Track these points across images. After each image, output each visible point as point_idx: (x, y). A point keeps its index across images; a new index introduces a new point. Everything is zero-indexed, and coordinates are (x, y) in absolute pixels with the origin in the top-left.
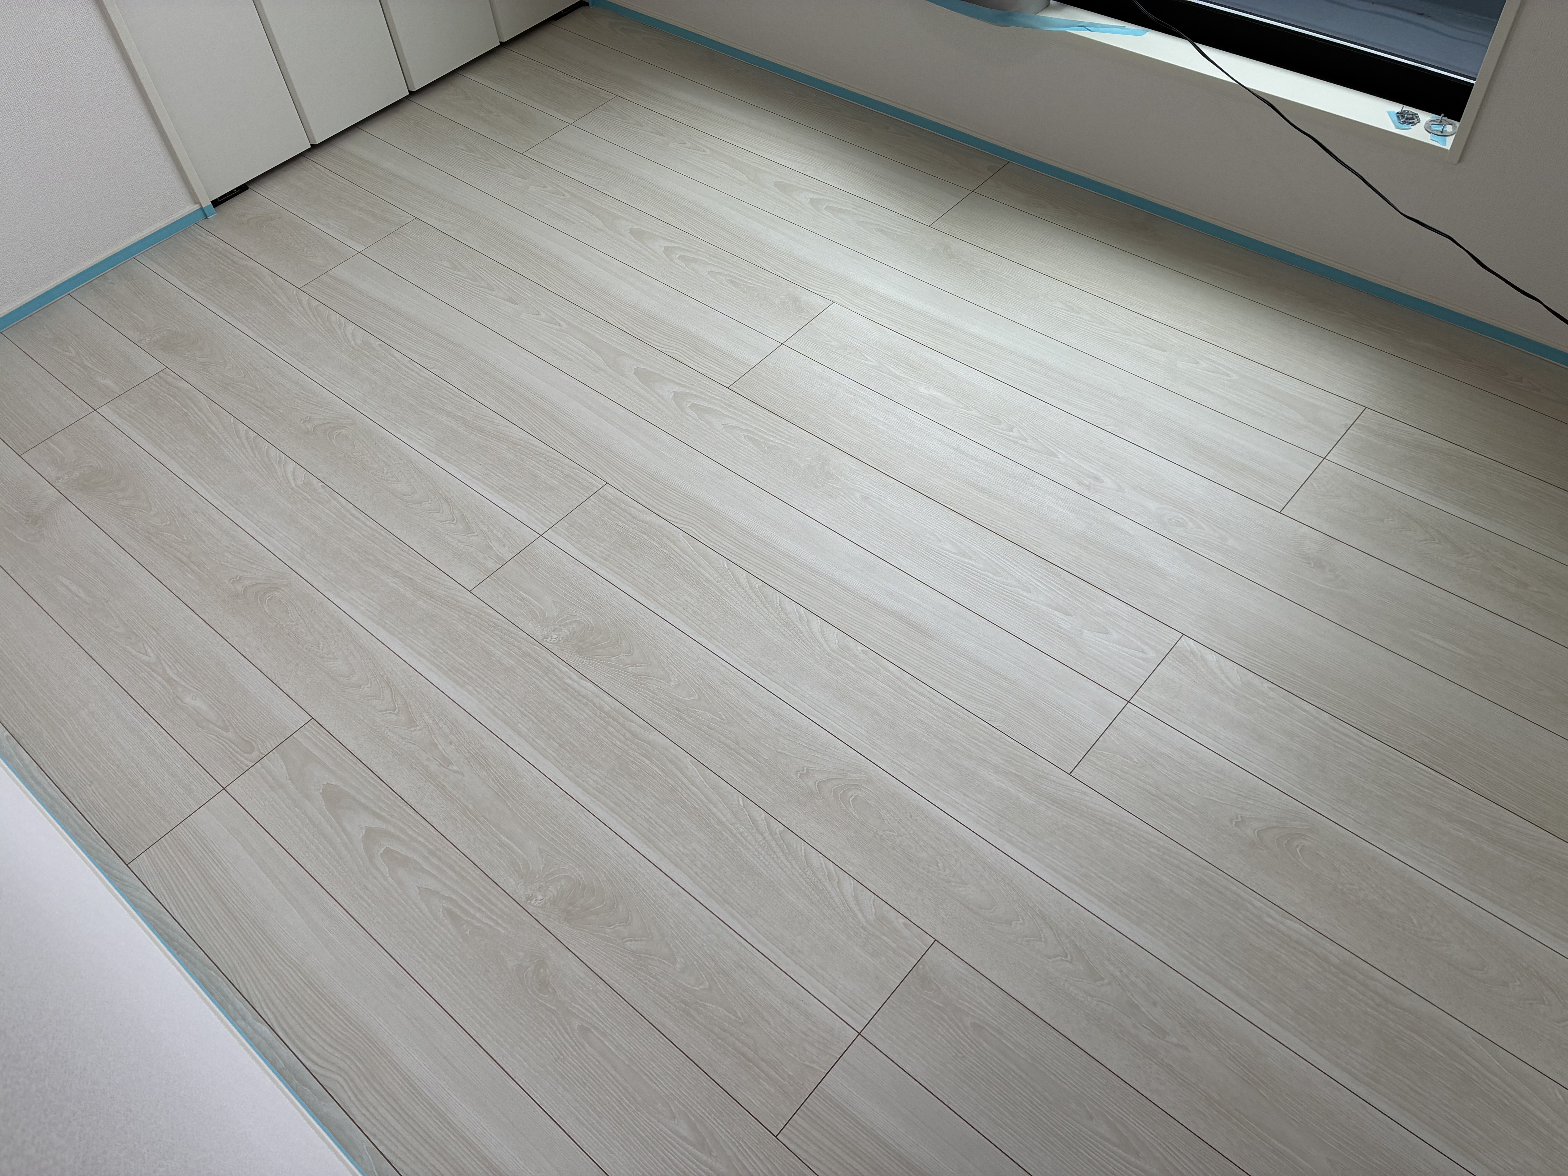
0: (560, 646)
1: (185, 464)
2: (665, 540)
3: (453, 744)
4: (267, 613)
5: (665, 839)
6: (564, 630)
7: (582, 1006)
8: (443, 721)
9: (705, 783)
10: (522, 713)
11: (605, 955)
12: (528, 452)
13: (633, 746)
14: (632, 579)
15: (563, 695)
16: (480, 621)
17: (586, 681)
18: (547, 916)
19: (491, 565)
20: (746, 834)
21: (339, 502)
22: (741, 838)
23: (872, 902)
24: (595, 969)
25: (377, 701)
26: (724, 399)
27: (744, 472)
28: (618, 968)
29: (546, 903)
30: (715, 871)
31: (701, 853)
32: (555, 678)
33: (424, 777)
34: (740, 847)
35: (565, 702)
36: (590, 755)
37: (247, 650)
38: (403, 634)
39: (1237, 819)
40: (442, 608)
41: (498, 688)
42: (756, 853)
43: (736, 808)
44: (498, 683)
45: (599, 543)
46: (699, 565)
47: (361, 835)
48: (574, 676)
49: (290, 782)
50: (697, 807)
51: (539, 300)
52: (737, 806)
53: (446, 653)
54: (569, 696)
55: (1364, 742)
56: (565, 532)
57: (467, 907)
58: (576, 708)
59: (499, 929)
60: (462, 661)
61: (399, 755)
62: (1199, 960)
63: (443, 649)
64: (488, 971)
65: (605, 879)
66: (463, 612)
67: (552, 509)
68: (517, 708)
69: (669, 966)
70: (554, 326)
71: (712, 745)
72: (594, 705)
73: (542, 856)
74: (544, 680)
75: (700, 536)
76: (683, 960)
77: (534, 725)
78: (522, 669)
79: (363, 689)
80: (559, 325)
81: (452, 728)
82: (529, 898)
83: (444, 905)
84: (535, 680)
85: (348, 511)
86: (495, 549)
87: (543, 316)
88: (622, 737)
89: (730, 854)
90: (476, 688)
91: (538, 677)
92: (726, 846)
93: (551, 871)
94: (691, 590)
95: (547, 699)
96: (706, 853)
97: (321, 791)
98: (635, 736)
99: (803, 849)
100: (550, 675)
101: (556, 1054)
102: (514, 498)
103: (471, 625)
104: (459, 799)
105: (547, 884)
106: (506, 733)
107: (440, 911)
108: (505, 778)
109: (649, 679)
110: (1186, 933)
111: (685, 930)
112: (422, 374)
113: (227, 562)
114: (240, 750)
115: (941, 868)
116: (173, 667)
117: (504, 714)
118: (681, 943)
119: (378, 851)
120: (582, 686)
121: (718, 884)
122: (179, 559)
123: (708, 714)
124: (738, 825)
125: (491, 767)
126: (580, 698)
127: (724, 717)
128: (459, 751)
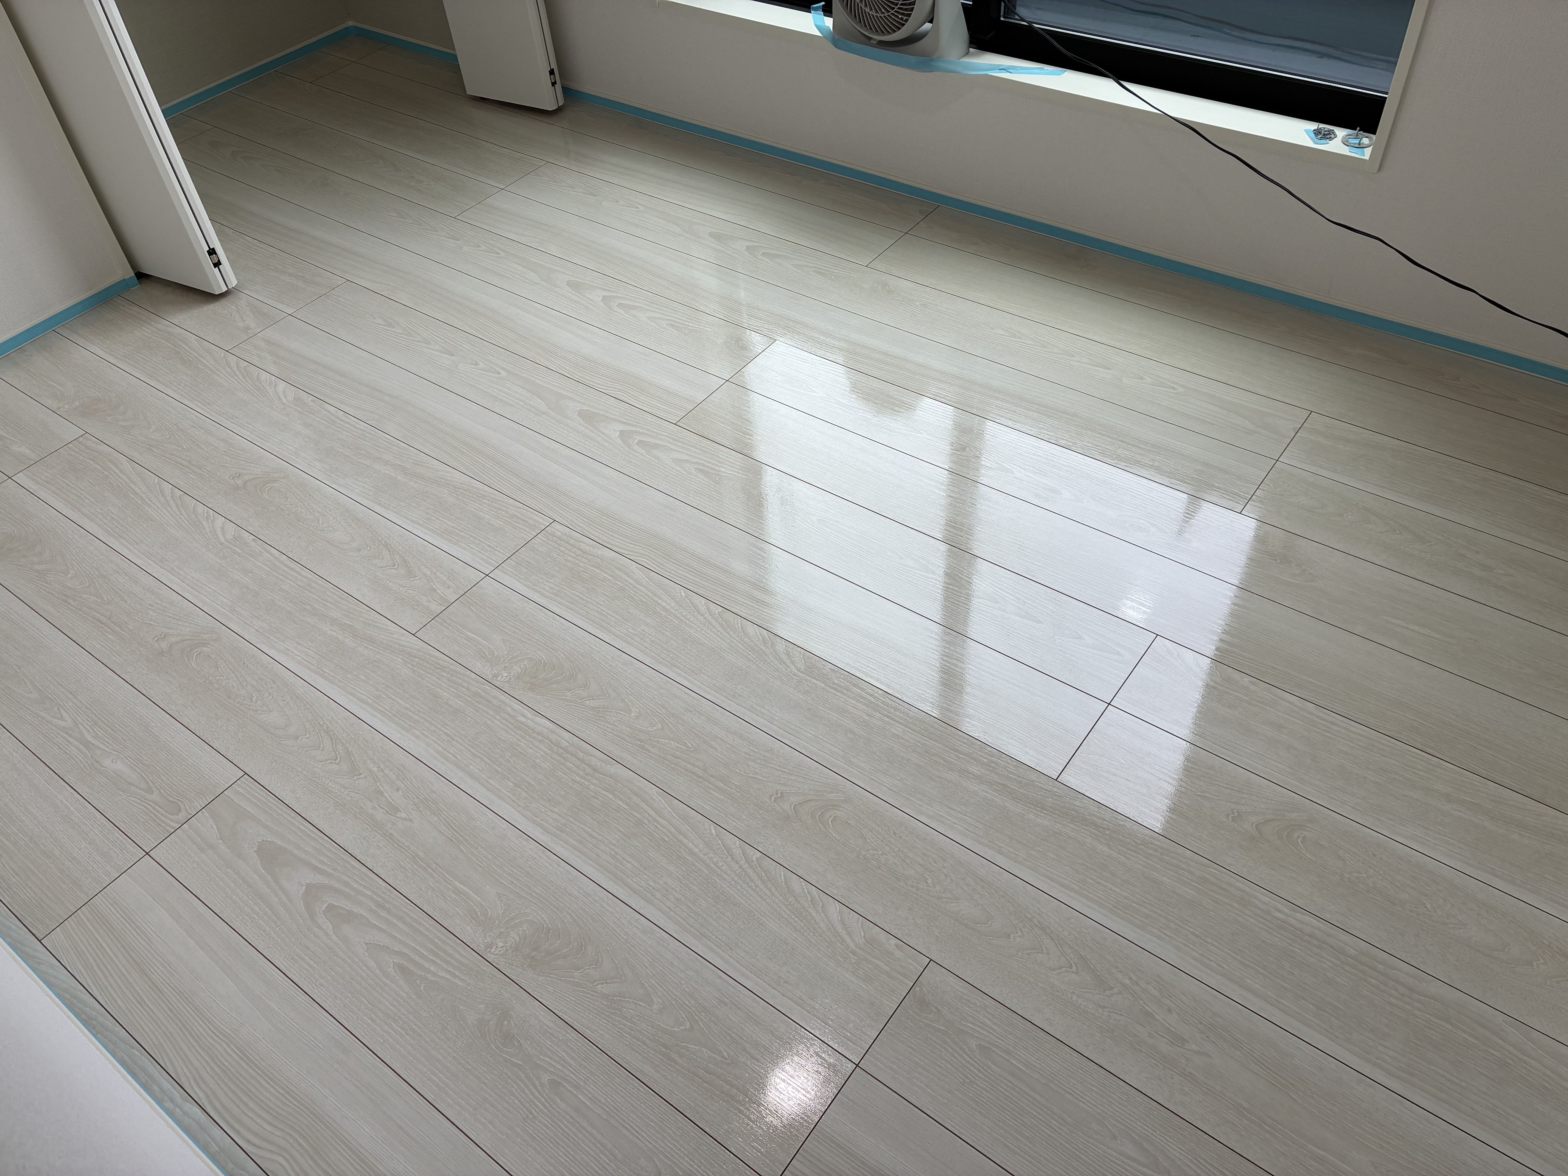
0: (512, 684)
1: (105, 526)
2: (618, 572)
3: (401, 791)
4: (195, 670)
5: (633, 875)
6: (515, 667)
7: (551, 1058)
8: (389, 767)
9: (673, 814)
10: (474, 754)
11: (575, 1001)
12: (471, 495)
13: (594, 781)
14: (585, 613)
15: (516, 733)
16: (425, 664)
17: (540, 717)
18: (509, 963)
19: (436, 608)
20: (721, 864)
21: (271, 554)
22: (714, 867)
23: (860, 925)
24: (565, 1017)
25: (316, 751)
26: (672, 435)
27: (696, 503)
28: (589, 1014)
29: (507, 950)
30: (689, 904)
31: (674, 886)
32: (507, 717)
33: (370, 827)
34: (715, 878)
35: (519, 740)
36: (548, 793)
37: (173, 707)
38: (344, 681)
39: (1234, 814)
40: (385, 653)
41: (447, 731)
42: (733, 883)
43: (708, 837)
44: (447, 725)
45: (548, 580)
46: (655, 595)
47: (301, 892)
48: (528, 713)
49: (220, 841)
50: (667, 839)
51: (476, 351)
52: (709, 835)
53: (390, 698)
54: (523, 734)
55: (1353, 729)
56: (513, 571)
57: (421, 961)
58: (531, 746)
59: (457, 981)
60: (407, 705)
61: (341, 805)
62: (1211, 961)
63: (386, 695)
64: (446, 1028)
65: (571, 920)
66: (407, 656)
67: (498, 549)
68: (468, 749)
69: (645, 1007)
70: (493, 374)
71: (679, 775)
72: (551, 741)
73: (501, 901)
74: (496, 719)
75: (655, 567)
76: (660, 1001)
77: (487, 766)
78: (472, 710)
79: (302, 739)
80: (499, 373)
81: (399, 774)
82: (489, 946)
83: (394, 960)
84: (486, 719)
85: (282, 562)
86: (438, 591)
87: (481, 365)
88: (581, 773)
89: (704, 885)
90: (423, 732)
91: (489, 717)
92: (700, 878)
93: (511, 916)
94: (648, 620)
95: (499, 738)
96: (679, 887)
97: (256, 849)
98: (595, 770)
99: (782, 875)
100: (502, 714)
101: (525, 1113)
102: (457, 540)
103: (415, 668)
104: (409, 848)
105: (508, 930)
106: (456, 776)
107: (390, 967)
108: (458, 822)
109: (608, 711)
110: (1193, 934)
111: (660, 968)
112: (358, 426)
113: (151, 620)
114: (165, 811)
115: (931, 885)
116: (91, 731)
117: (454, 756)
118: (656, 982)
119: (320, 908)
120: (537, 723)
121: (693, 918)
122: (99, 621)
123: (673, 743)
124: (713, 856)
125: (442, 812)
126: (535, 735)
127: (690, 745)
128: (407, 798)
